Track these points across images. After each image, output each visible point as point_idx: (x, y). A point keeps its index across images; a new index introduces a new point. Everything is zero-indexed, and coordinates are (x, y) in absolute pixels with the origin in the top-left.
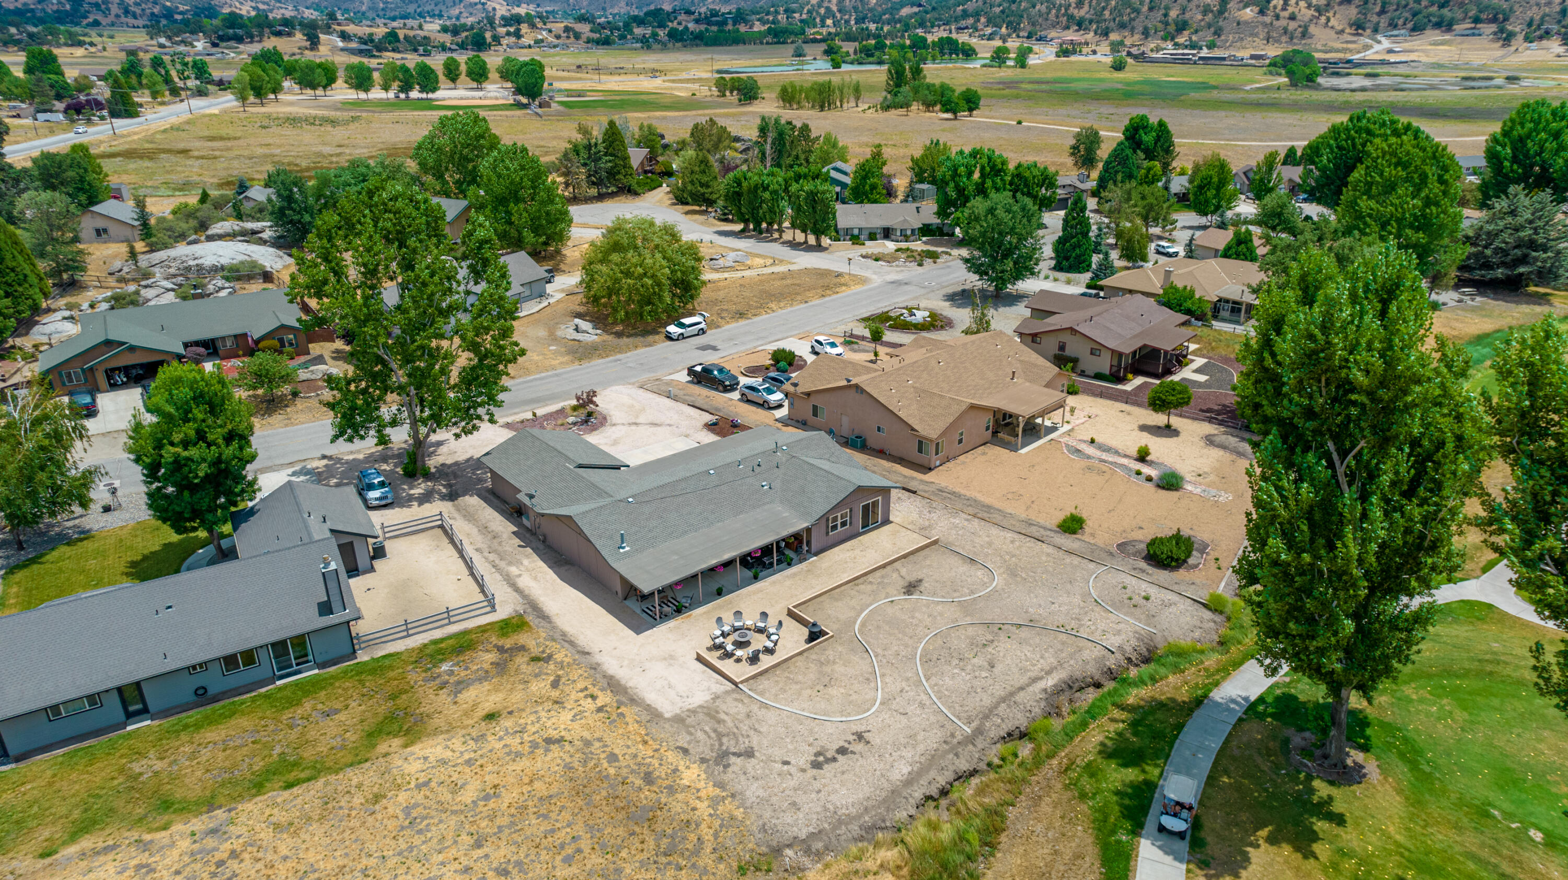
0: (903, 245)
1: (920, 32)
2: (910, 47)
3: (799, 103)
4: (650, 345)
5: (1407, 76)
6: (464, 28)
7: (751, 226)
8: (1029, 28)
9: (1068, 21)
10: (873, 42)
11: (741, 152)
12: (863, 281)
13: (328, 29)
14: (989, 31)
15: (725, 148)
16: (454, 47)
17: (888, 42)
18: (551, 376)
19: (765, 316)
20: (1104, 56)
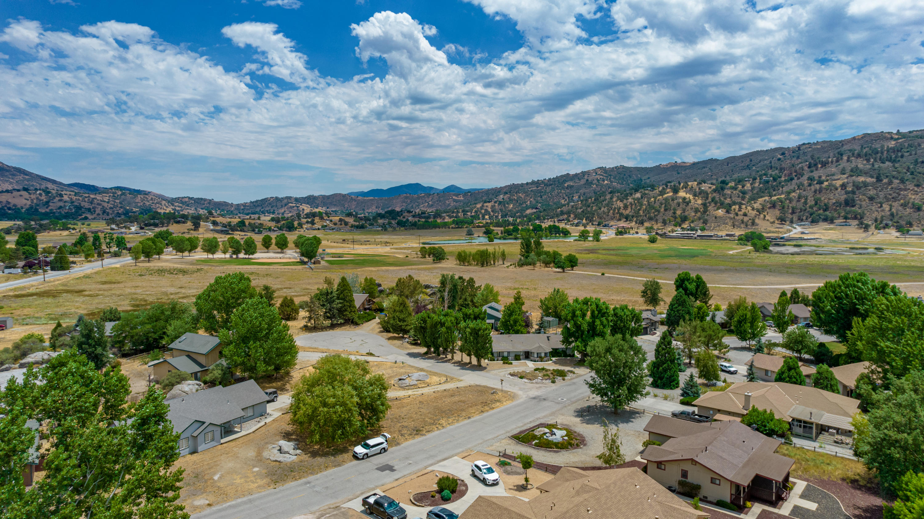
0: (540, 365)
1: (537, 222)
2: (532, 230)
3: (468, 262)
4: (339, 465)
5: (818, 247)
6: (283, 219)
7: (432, 349)
8: (598, 220)
9: (620, 216)
10: (512, 227)
11: (429, 296)
12: (512, 397)
13: (206, 219)
14: (576, 221)
15: (419, 294)
16: (276, 229)
17: (520, 228)
18: (245, 503)
19: (437, 432)
20: (642, 235)
